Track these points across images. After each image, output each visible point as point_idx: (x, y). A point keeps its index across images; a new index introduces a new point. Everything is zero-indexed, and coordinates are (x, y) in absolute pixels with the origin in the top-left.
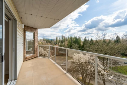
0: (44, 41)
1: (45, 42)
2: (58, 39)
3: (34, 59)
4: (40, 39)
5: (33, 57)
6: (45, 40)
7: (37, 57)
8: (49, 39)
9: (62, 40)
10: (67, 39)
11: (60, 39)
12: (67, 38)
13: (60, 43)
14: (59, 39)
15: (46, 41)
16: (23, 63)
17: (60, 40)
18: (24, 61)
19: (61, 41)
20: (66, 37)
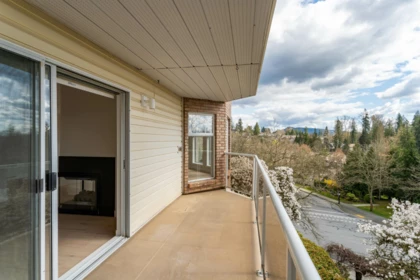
0: (288, 137)
1: (292, 140)
2: (346, 127)
3: (211, 193)
4: (276, 129)
5: (209, 186)
6: (291, 133)
7: (223, 188)
8: (305, 129)
9: (364, 132)
10: (394, 126)
11: (353, 127)
12: (395, 121)
13: (352, 146)
14: (350, 130)
15: (294, 137)
16: (178, 199)
17: (354, 132)
18: (184, 194)
19: (357, 137)
20: (386, 119)
